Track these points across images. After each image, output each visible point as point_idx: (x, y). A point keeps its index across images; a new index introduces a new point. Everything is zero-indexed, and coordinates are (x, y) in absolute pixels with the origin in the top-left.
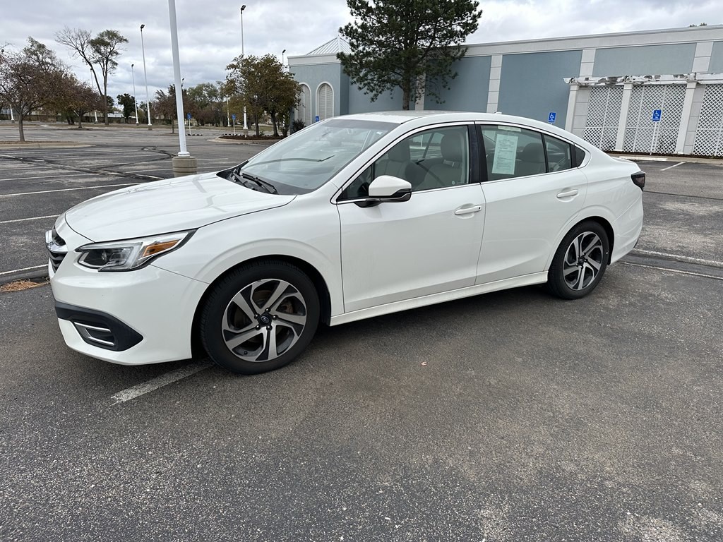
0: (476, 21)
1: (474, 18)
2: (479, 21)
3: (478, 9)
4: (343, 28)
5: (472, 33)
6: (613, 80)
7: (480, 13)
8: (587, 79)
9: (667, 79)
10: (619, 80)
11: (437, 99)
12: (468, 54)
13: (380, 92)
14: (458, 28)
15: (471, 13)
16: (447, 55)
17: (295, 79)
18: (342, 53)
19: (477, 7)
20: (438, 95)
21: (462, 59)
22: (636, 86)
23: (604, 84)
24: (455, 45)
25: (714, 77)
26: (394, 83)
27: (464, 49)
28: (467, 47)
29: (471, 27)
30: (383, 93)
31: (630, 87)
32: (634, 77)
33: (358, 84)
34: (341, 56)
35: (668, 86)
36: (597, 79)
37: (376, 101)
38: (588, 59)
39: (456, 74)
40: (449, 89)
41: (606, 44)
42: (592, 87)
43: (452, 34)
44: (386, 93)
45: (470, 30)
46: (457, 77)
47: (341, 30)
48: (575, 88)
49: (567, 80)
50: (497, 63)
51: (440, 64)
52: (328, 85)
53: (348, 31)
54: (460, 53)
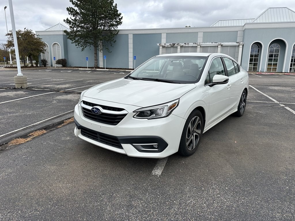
0: (121, 20)
1: (120, 19)
2: (122, 20)
3: (121, 16)
4: (66, 20)
5: (120, 25)
6: (174, 44)
7: (122, 17)
8: (165, 44)
9: (191, 44)
10: (176, 44)
11: (109, 51)
12: (119, 33)
13: (85, 47)
14: (114, 23)
15: (118, 17)
16: (111, 33)
17: (42, 41)
18: (66, 30)
19: (121, 15)
20: (109, 49)
21: (117, 35)
22: (182, 47)
23: (170, 46)
24: (113, 29)
25: (206, 44)
26: (90, 43)
27: (118, 31)
28: (119, 30)
29: (119, 23)
30: (87, 47)
31: (180, 47)
32: (181, 44)
33: (75, 44)
34: (65, 31)
35: (191, 47)
36: (168, 44)
37: (84, 51)
38: (164, 36)
39: (115, 41)
40: (113, 47)
41: (169, 31)
42: (166, 47)
43: (112, 25)
44: (88, 47)
45: (119, 24)
46: (116, 42)
47: (64, 21)
48: (161, 47)
49: (158, 44)
50: (131, 37)
51: (109, 37)
52: (57, 44)
53: (68, 21)
54: (116, 33)
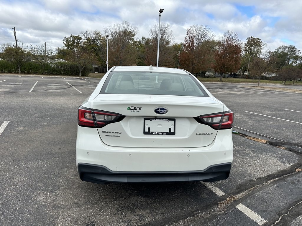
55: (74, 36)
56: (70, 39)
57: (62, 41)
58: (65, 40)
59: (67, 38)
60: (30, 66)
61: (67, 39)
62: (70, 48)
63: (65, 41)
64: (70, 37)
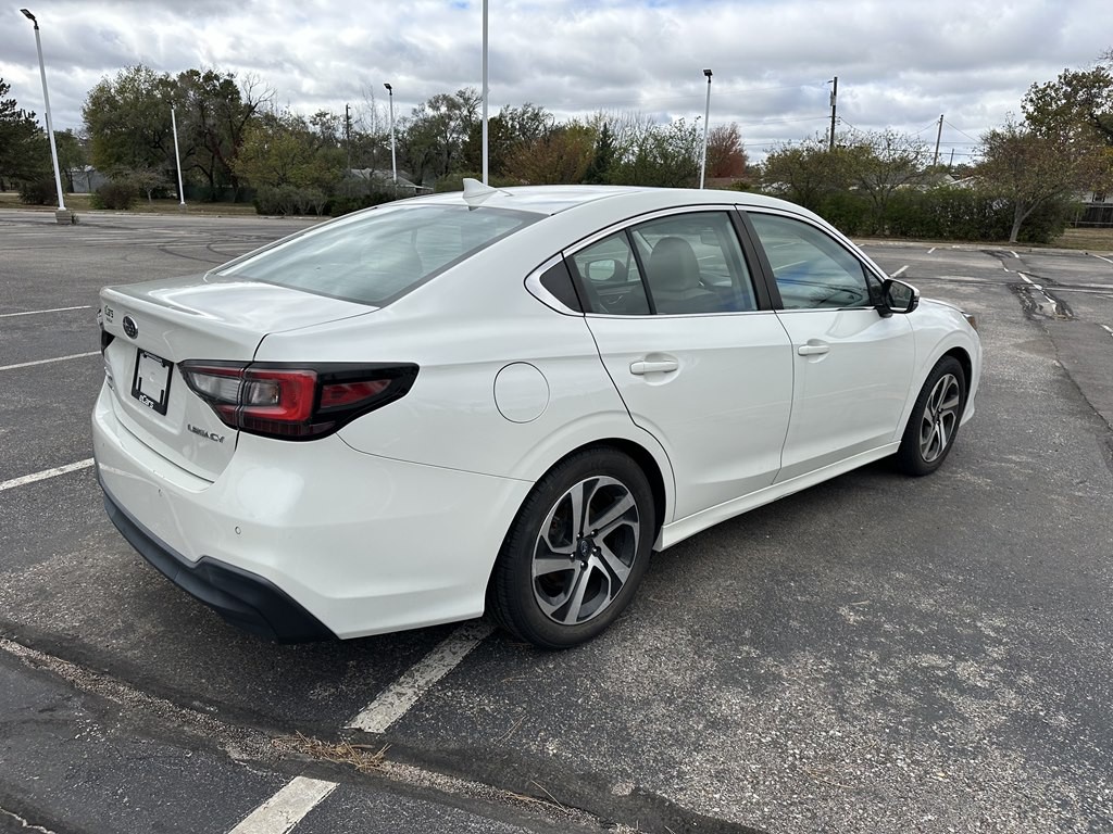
55: (1075, 76)
56: (1056, 91)
57: (1020, 104)
58: (1033, 95)
59: (1042, 87)
60: (838, 209)
61: (1045, 89)
62: (1049, 129)
63: (1031, 100)
64: (1056, 81)
